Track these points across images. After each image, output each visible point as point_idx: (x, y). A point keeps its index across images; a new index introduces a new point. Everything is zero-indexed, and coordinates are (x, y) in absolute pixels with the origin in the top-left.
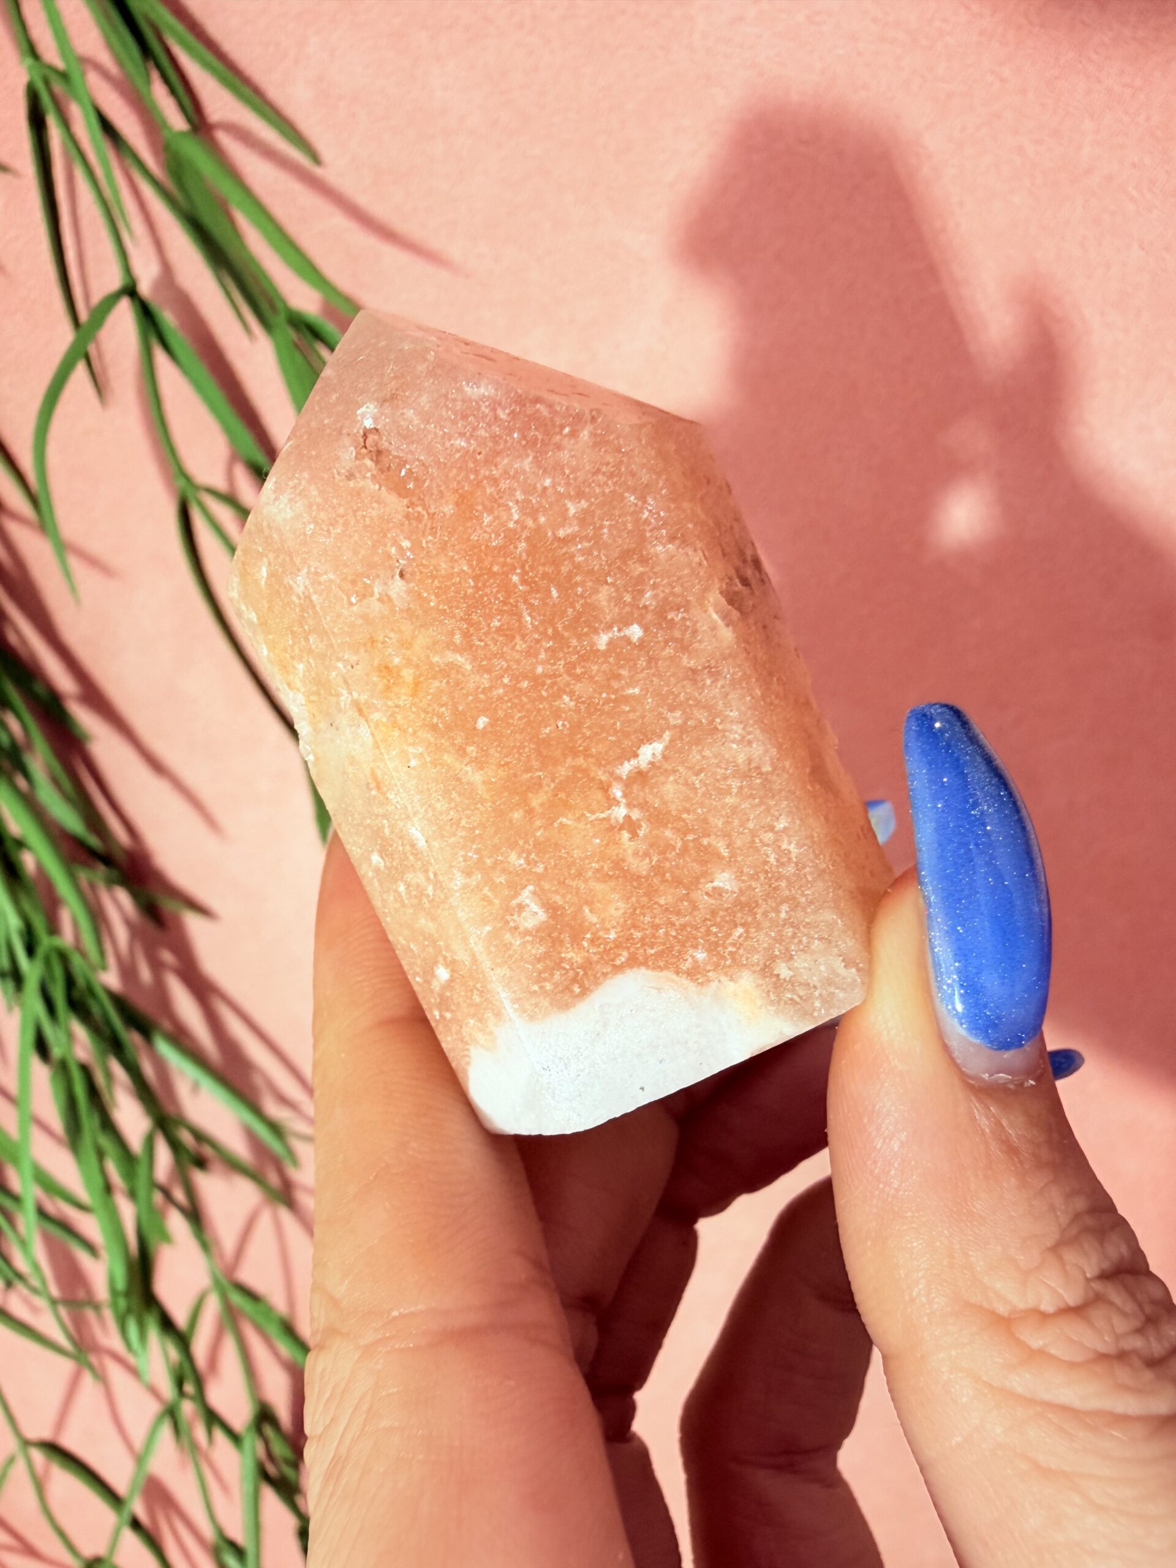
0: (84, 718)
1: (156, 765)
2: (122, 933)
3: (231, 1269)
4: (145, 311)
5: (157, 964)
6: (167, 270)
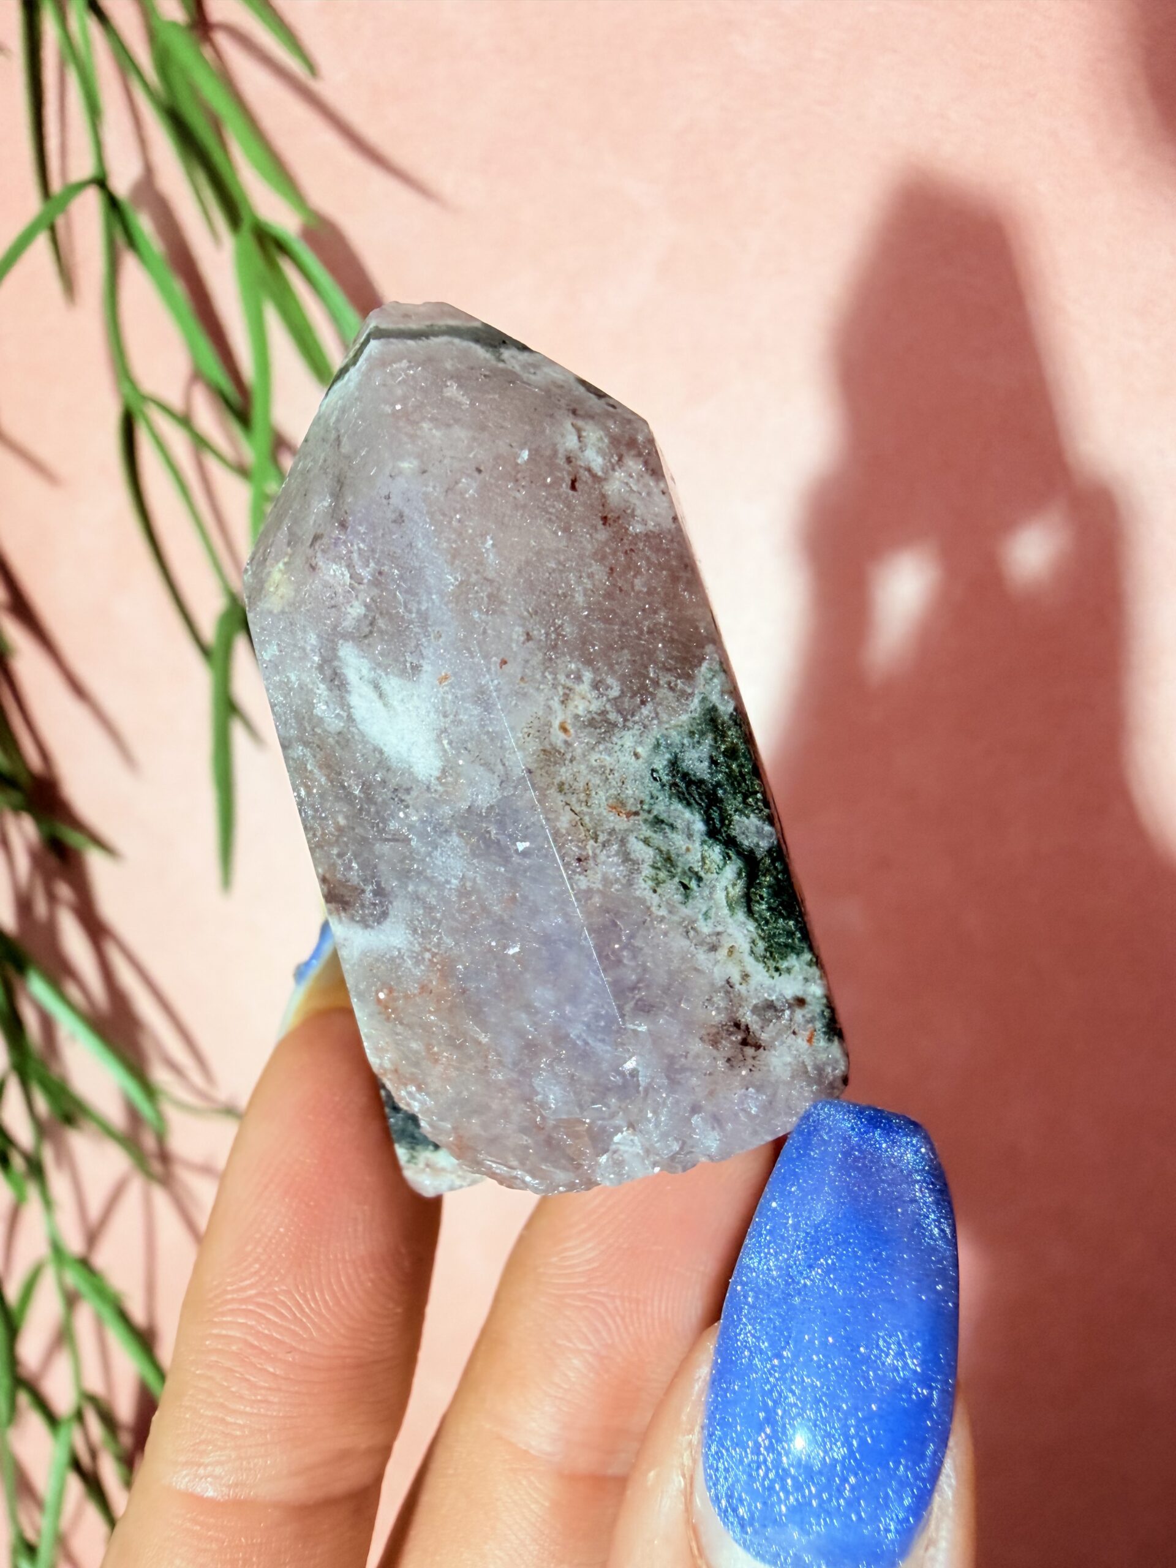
1: (78, 689)
2: (23, 863)
3: (92, 1236)
4: (113, 204)
5: (52, 898)
6: (149, 172)
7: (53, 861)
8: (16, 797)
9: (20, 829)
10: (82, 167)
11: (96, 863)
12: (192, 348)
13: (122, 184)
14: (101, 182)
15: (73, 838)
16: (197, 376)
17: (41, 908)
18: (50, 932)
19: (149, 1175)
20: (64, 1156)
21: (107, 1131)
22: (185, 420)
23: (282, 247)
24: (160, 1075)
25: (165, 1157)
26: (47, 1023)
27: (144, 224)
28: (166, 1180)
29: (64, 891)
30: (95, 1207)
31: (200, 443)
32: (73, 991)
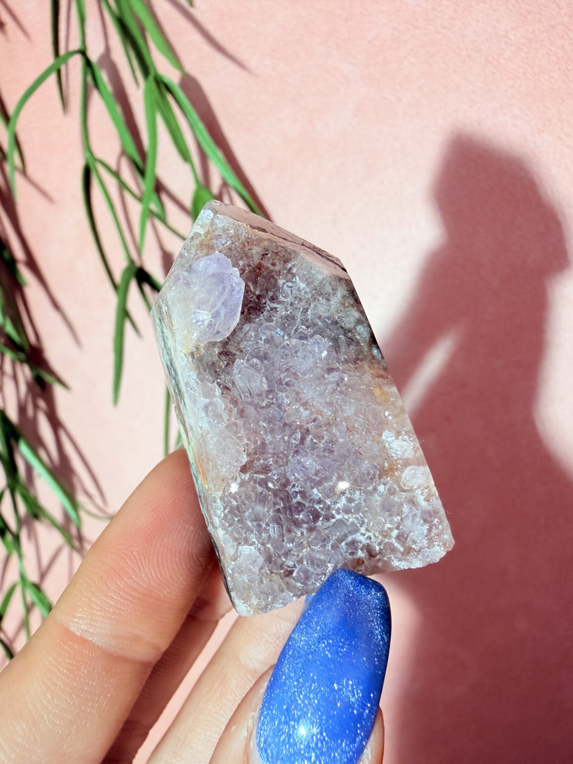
0: (25, 273)
1: (56, 305)
2: (23, 388)
3: (43, 575)
4: (88, 63)
5: (36, 407)
6: (108, 50)
7: (38, 389)
8: (22, 356)
9: (23, 372)
10: (75, 44)
11: (58, 391)
12: (122, 138)
13: (94, 55)
14: (83, 53)
15: (48, 378)
16: (124, 153)
17: (30, 411)
18: (34, 423)
19: (73, 547)
20: (32, 534)
21: (54, 523)
22: (116, 174)
23: (168, 89)
24: (81, 498)
25: (80, 538)
26: (29, 469)
27: (104, 76)
28: (80, 550)
29: (42, 404)
30: (45, 561)
31: (123, 186)
32: (43, 454)
